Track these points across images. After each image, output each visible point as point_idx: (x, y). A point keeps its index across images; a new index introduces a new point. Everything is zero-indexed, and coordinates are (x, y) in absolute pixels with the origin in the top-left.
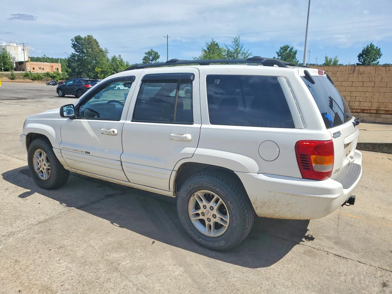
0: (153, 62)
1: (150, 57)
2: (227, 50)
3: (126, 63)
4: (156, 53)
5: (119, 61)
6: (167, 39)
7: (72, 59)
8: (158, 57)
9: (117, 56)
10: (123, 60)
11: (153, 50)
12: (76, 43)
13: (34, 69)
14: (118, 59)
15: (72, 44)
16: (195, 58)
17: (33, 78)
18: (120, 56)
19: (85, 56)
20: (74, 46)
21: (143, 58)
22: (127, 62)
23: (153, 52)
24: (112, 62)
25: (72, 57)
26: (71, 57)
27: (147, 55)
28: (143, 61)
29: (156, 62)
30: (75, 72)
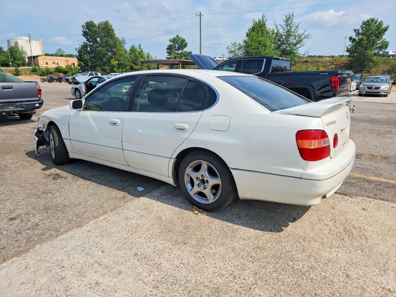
0: (180, 52)
1: (175, 45)
2: (276, 32)
3: (146, 54)
4: (183, 41)
5: (138, 51)
6: (200, 18)
7: (83, 50)
8: (186, 46)
9: (137, 46)
10: (143, 50)
11: (179, 37)
12: (87, 30)
13: (47, 63)
14: (138, 50)
15: (83, 31)
16: (235, 43)
17: (41, 73)
18: (140, 46)
19: (99, 47)
20: (85, 34)
21: (166, 47)
22: (148, 53)
23: (180, 38)
24: (131, 54)
25: (84, 49)
26: (82, 48)
27: (172, 42)
28: (168, 51)
29: (182, 52)
30: (87, 65)
